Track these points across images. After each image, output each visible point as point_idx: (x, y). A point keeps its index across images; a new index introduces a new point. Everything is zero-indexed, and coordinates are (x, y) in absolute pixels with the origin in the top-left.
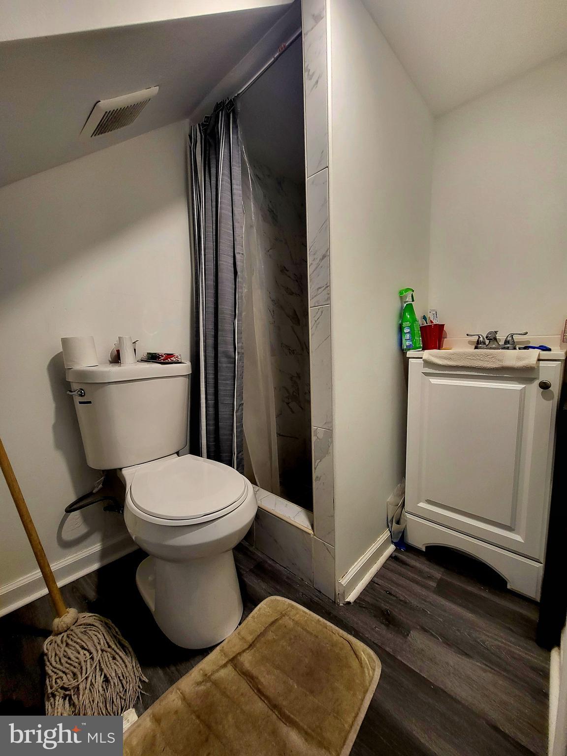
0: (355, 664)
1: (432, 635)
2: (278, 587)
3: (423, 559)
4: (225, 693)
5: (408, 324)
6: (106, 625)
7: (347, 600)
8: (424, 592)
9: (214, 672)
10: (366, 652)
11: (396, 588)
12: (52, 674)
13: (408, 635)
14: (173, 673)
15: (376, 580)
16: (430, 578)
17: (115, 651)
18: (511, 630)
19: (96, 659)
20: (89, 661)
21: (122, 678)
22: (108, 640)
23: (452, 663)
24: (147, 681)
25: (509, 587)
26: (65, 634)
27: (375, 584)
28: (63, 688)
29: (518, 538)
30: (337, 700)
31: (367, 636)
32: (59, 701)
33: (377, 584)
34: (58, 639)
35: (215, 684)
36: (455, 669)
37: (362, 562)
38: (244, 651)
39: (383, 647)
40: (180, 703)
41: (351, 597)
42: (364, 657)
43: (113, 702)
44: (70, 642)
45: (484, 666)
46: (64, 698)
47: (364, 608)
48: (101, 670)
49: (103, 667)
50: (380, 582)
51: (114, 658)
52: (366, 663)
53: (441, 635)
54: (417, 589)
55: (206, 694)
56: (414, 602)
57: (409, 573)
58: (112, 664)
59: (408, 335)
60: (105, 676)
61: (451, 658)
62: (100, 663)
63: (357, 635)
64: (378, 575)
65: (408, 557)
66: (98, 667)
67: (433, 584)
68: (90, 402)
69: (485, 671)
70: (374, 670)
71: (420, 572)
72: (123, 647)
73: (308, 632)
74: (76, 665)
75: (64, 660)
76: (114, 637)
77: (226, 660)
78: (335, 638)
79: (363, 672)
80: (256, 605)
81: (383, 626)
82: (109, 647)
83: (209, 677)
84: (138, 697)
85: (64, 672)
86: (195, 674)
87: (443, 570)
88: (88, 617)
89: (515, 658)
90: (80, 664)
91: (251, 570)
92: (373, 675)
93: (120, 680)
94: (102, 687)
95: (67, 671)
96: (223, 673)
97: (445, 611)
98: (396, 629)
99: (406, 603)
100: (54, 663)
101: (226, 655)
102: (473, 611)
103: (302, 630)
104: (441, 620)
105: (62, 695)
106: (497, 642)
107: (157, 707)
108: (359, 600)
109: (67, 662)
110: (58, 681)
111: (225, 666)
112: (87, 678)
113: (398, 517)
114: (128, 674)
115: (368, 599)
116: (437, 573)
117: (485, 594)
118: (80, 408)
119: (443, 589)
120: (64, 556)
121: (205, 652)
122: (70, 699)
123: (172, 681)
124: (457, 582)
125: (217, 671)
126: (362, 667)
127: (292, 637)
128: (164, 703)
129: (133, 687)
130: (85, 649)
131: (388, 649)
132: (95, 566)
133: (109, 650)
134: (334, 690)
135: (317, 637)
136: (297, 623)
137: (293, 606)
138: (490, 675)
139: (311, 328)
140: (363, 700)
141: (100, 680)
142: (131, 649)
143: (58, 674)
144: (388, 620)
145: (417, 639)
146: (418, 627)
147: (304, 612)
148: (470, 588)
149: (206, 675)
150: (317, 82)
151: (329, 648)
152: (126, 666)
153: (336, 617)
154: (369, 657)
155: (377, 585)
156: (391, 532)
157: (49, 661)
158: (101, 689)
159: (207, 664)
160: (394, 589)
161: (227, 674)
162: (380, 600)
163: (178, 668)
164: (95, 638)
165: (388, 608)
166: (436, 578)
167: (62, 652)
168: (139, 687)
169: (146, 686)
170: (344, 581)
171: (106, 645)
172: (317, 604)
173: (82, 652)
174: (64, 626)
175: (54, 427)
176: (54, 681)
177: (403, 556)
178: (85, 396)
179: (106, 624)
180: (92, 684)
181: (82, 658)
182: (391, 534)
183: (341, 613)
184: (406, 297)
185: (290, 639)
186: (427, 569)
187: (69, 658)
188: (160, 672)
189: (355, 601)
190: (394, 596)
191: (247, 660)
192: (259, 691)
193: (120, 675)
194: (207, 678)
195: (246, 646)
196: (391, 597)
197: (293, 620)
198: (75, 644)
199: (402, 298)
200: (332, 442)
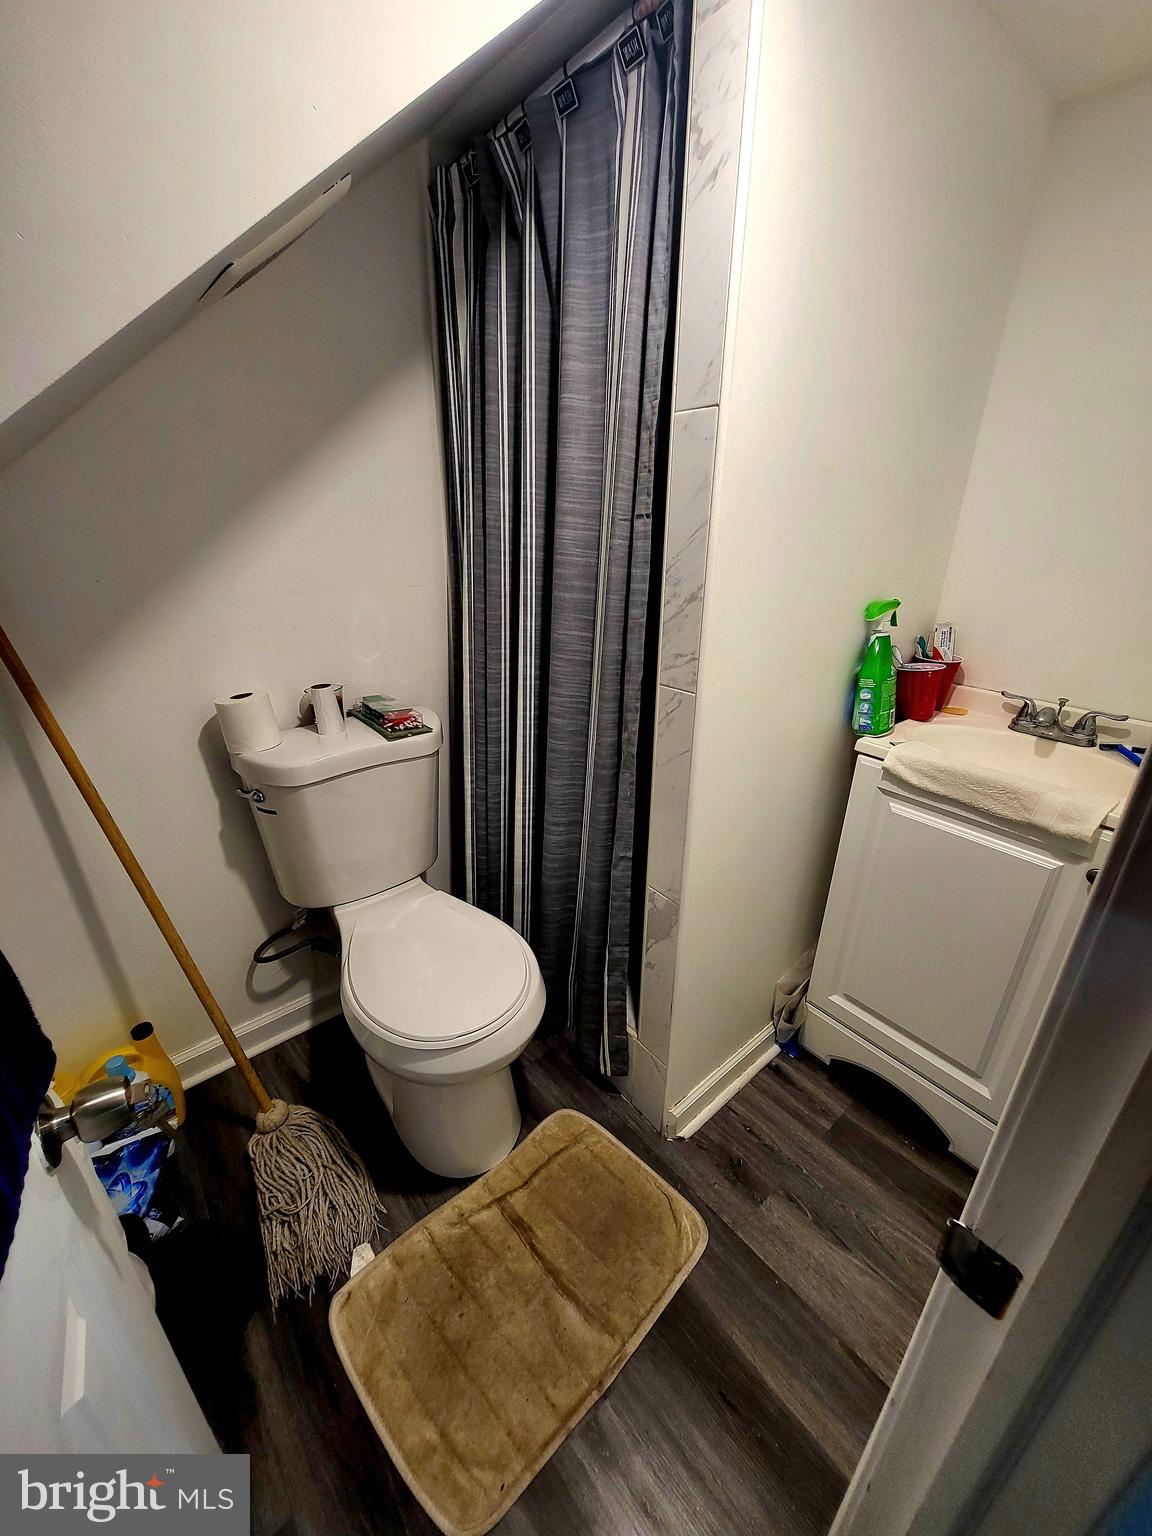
0: (670, 1230)
1: (799, 1207)
2: (577, 1096)
3: (822, 1077)
4: (486, 1242)
5: (870, 683)
6: (326, 1129)
7: (680, 1134)
8: (807, 1137)
9: (473, 1212)
10: (690, 1217)
11: (763, 1123)
12: (264, 1190)
13: (762, 1202)
14: (419, 1206)
15: (735, 1105)
16: (825, 1113)
17: (342, 1170)
18: (927, 1217)
19: (318, 1181)
20: (308, 1180)
21: (352, 1206)
22: (332, 1153)
23: (816, 1254)
24: (385, 1211)
25: (950, 1149)
26: (273, 1135)
27: (731, 1112)
28: (278, 1211)
29: (984, 1091)
30: (635, 1276)
31: (699, 1194)
32: (277, 1229)
33: (734, 1112)
34: (267, 1140)
35: (474, 1228)
36: (818, 1264)
37: (713, 1079)
38: (516, 1190)
39: (721, 1215)
40: (427, 1245)
41: (686, 1132)
42: (686, 1222)
43: (343, 1235)
44: (281, 1148)
45: (862, 1266)
46: (283, 1223)
47: (705, 1149)
48: (325, 1194)
49: (328, 1191)
50: (740, 1109)
51: (341, 1179)
52: (687, 1233)
53: (814, 1211)
54: (797, 1129)
55: (462, 1240)
56: (786, 1150)
57: (792, 1100)
58: (340, 1187)
59: (866, 706)
60: (331, 1202)
61: (820, 1248)
62: (323, 1184)
63: (685, 1191)
64: (739, 1096)
65: (797, 1069)
66: (320, 1190)
67: (827, 1125)
68: (275, 813)
69: (863, 1273)
70: (695, 1244)
71: (810, 1100)
72: (353, 1164)
73: (611, 1173)
74: (293, 1182)
75: (276, 1174)
76: (339, 1148)
77: (491, 1199)
78: (650, 1188)
79: (679, 1245)
80: (540, 1120)
81: (727, 1183)
82: (334, 1162)
83: (467, 1219)
84: (375, 1231)
85: (279, 1190)
86: (448, 1210)
87: (850, 1102)
88: (302, 1113)
89: (916, 1262)
90: (297, 1182)
91: (537, 1061)
92: (694, 1250)
93: (351, 1209)
94: (328, 1215)
95: (283, 1189)
96: (485, 1215)
97: (832, 1173)
98: (747, 1190)
99: (772, 1150)
100: (264, 1175)
101: (491, 1191)
102: (875, 1178)
103: (602, 1169)
104: (821, 1186)
105: (279, 1220)
106: (896, 1234)
107: (397, 1247)
108: (700, 1133)
109: (280, 1177)
110: (272, 1200)
111: (488, 1206)
112: (308, 1205)
113: (793, 1007)
114: (360, 1203)
115: (714, 1136)
116: (838, 1105)
117: (908, 1154)
118: (260, 817)
119: (840, 1137)
120: (259, 1013)
121: (464, 1183)
122: (290, 1226)
123: (418, 1217)
124: (868, 1127)
125: (478, 1211)
126: (679, 1236)
127: (587, 1176)
128: (407, 1242)
129: (367, 1220)
130: (303, 1163)
131: (725, 1219)
132: (305, 1026)
133: (333, 1167)
134: (634, 1260)
135: (623, 1183)
136: (596, 1157)
137: (593, 1128)
138: (868, 1279)
139: (659, 724)
140: (671, 1281)
141: (325, 1207)
142: (362, 1167)
143: (271, 1192)
144: (738, 1173)
145: (775, 1210)
146: (781, 1193)
147: (609, 1141)
148: (888, 1142)
149: (463, 1215)
150: (715, 173)
151: (638, 1202)
152: (357, 1192)
153: (658, 1158)
154: (695, 1224)
155: (733, 1114)
156: (775, 1028)
157: (258, 1171)
158: (326, 1218)
159: (464, 1199)
160: (761, 1125)
161: (490, 1217)
162: (732, 1140)
163: (427, 1200)
164: (312, 1146)
165: (741, 1155)
166: (835, 1115)
167: (273, 1162)
168: (375, 1219)
169: (385, 1219)
170: (677, 1111)
171: (330, 1160)
172: (633, 1132)
173: (298, 1165)
174: (272, 1125)
175: (222, 834)
176: (267, 1200)
177: (790, 1068)
178: (266, 802)
179: (327, 1127)
180: (314, 1211)
181: (299, 1173)
182: (776, 1032)
183: (668, 1153)
184: (878, 623)
185: (584, 1179)
186: (824, 1097)
187: (283, 1172)
188: (402, 1202)
189: (691, 1137)
190: (756, 1136)
191: (518, 1201)
192: (533, 1247)
193: (350, 1203)
194: (462, 1218)
195: (520, 1182)
196: (752, 1138)
197: (592, 1151)
198: (288, 1154)
199: (870, 626)
200: (677, 922)
